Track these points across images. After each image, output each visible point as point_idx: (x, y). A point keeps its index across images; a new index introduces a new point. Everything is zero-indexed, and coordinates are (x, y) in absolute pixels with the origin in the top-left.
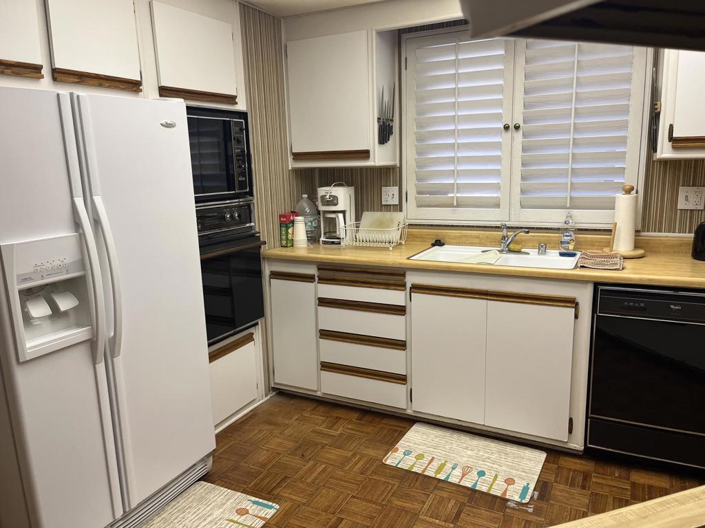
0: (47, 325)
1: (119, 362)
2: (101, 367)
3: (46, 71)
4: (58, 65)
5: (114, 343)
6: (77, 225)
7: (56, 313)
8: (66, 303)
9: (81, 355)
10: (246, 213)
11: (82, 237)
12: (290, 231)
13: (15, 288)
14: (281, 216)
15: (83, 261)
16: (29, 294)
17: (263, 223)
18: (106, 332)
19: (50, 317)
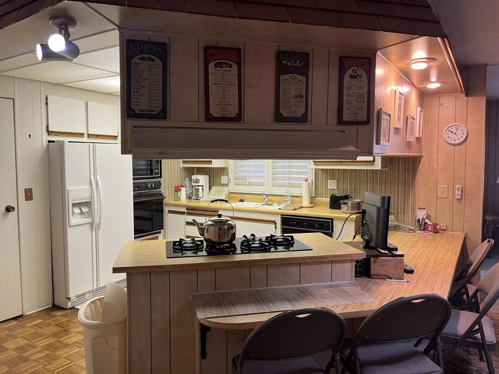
0: (78, 216)
1: (100, 232)
2: (94, 233)
3: (86, 135)
4: (89, 133)
5: (99, 225)
6: (91, 185)
7: (82, 213)
8: (85, 210)
9: (88, 227)
10: (159, 185)
11: (92, 189)
12: (179, 193)
13: (71, 202)
14: (175, 187)
15: (92, 196)
16: (74, 205)
17: (166, 189)
18: (97, 221)
19: (80, 213)
